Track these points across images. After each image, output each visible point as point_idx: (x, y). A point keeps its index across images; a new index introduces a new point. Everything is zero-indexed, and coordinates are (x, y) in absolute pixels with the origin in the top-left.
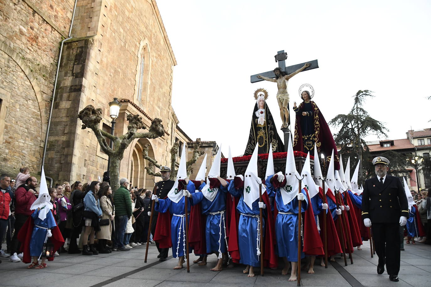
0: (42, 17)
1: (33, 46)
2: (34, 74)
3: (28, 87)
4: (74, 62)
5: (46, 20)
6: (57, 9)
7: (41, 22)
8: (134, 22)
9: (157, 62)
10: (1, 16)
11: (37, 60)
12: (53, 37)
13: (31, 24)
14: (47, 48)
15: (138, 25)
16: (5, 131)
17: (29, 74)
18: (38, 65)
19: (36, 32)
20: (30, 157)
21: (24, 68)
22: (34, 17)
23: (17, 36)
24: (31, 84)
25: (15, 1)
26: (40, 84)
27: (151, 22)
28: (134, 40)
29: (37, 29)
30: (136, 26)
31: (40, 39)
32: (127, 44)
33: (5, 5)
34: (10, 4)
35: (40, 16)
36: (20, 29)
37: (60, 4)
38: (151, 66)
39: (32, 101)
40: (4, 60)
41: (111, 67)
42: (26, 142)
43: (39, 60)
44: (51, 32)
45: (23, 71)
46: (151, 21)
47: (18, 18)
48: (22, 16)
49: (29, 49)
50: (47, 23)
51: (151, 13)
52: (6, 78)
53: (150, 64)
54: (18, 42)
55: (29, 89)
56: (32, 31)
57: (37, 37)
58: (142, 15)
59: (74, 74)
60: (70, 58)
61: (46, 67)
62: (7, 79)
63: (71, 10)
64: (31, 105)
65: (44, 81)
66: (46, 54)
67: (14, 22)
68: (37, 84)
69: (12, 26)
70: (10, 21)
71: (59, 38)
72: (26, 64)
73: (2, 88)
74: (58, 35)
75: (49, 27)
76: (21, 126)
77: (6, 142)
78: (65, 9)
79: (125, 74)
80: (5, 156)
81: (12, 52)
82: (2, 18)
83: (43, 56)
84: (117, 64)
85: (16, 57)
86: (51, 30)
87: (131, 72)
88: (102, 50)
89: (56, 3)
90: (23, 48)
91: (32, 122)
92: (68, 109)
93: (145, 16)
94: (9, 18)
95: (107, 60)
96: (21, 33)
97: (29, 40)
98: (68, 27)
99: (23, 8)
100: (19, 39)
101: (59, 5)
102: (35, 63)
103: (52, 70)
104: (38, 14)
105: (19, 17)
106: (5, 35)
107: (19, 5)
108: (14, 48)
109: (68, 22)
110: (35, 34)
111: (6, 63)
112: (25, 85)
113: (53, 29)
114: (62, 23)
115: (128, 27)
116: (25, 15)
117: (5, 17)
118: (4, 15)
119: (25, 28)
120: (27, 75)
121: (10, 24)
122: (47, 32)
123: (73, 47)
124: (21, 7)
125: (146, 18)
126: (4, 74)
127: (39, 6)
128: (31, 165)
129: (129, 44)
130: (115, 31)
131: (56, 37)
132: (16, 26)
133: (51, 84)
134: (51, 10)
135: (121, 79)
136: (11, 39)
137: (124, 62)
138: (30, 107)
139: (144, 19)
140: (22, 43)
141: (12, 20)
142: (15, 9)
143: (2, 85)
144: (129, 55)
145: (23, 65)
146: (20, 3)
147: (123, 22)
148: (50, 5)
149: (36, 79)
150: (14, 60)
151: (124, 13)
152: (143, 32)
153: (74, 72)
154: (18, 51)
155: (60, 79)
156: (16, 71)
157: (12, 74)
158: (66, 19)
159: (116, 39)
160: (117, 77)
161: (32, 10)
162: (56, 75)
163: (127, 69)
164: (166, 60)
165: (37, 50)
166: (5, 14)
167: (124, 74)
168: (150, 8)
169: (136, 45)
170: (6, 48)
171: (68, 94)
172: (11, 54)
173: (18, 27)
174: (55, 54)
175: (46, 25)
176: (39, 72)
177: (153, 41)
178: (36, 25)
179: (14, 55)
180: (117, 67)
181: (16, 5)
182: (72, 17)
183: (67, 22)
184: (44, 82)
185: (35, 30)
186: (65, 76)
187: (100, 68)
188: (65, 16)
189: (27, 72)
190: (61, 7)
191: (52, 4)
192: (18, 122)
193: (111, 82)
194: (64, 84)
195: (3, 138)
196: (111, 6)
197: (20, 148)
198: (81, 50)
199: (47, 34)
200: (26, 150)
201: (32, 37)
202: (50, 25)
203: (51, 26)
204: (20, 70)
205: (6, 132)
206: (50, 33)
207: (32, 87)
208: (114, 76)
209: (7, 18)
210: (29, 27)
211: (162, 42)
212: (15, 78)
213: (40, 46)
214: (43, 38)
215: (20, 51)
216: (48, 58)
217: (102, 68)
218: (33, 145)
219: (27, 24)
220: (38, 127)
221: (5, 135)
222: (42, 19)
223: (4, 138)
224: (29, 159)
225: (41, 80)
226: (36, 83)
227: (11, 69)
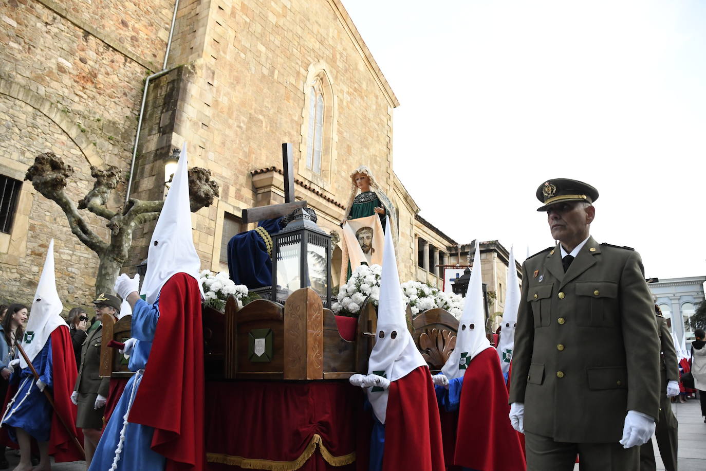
0: (103, 41)
1: (87, 89)
2: (89, 135)
3: (77, 159)
4: (161, 109)
5: (112, 45)
6: (136, 26)
7: (101, 50)
8: (291, 34)
9: (351, 102)
10: (20, 44)
11: (95, 113)
12: (128, 73)
13: (82, 54)
14: (117, 91)
15: (300, 37)
16: (30, 235)
17: (78, 136)
18: (99, 120)
19: (92, 67)
20: (84, 278)
21: (67, 128)
22: (87, 41)
23: (51, 75)
24: (83, 153)
25: (48, 19)
26: (104, 152)
27: (332, 32)
28: (293, 64)
29: (93, 61)
30: (297, 39)
31: (100, 77)
32: (276, 72)
33: (27, 26)
34: (36, 24)
35: (100, 40)
36: (58, 64)
37: (142, 18)
38: (338, 109)
39: (87, 182)
40: (25, 116)
41: (240, 112)
42: (75, 253)
43: (101, 113)
44: (124, 65)
45: (64, 131)
46: (331, 30)
47: (55, 46)
48: (62, 42)
49: (77, 95)
50: (114, 49)
51: (331, 16)
52: (29, 146)
53: (336, 106)
54: (54, 84)
55: (78, 163)
56: (82, 64)
57: (95, 74)
58: (309, 20)
59: (162, 129)
60: (157, 103)
61: (114, 123)
62: (31, 147)
63: (167, 26)
64: (85, 188)
65: (111, 147)
66: (115, 102)
67: (45, 52)
68: (95, 153)
69: (43, 59)
70: (38, 51)
71: (142, 74)
72: (70, 121)
73: (21, 162)
74: (138, 69)
75: (119, 58)
76: (63, 226)
77: (33, 253)
78: (152, 26)
79: (276, 123)
80: (32, 277)
81: (40, 102)
82: (21, 48)
83: (109, 106)
84: (253, 107)
85: (50, 109)
86: (124, 61)
87: (288, 120)
88: (215, 83)
89: (132, 16)
90: (66, 94)
91: (87, 218)
92: (150, 190)
93: (317, 23)
94: (34, 47)
95: (230, 100)
96: (61, 69)
97: (78, 80)
98: (160, 54)
99: (63, 29)
100: (55, 79)
101: (140, 20)
102: (92, 119)
103: (129, 127)
104: (95, 37)
105: (55, 44)
106: (28, 74)
107: (55, 25)
108: (46, 95)
109: (162, 46)
110: (91, 70)
111: (30, 120)
112: (70, 155)
113: (129, 60)
114: (148, 48)
115: (277, 43)
116: (68, 40)
117: (27, 47)
118: (25, 43)
119: (68, 60)
120: (73, 139)
121: (38, 57)
122: (115, 65)
123: (162, 84)
124: (58, 28)
125: (320, 25)
126: (25, 139)
127: (97, 24)
128: (87, 293)
129: (282, 70)
130: (244, 50)
131: (135, 72)
132: (50, 59)
133: (126, 152)
134: (124, 28)
135: (266, 132)
136: (41, 80)
137: (272, 102)
138: (82, 193)
139: (315, 28)
140: (63, 85)
141: (42, 50)
142: (46, 32)
143: (22, 158)
144: (282, 91)
145: (65, 121)
146: (56, 21)
147: (264, 33)
148: (120, 21)
149: (92, 144)
150: (45, 115)
151: (264, 18)
152: (313, 50)
153: (161, 126)
154: (54, 100)
155: (142, 142)
156: (50, 132)
157: (42, 138)
158: (157, 42)
159: (248, 63)
160: (254, 129)
161: (82, 31)
162: (136, 136)
163: (279, 115)
164: (374, 99)
165: (94, 96)
166: (27, 41)
167: (272, 122)
168: (328, 8)
169: (298, 73)
170: (27, 96)
171: (151, 165)
172: (39, 105)
173: (53, 61)
174: (135, 101)
175: (113, 53)
176: (100, 132)
177: (340, 64)
178: (91, 54)
179: (44, 105)
180: (255, 112)
181: (49, 24)
182: (169, 37)
183: (159, 46)
184: (111, 149)
185: (90, 62)
186: (149, 135)
187: (214, 114)
188: (154, 37)
189: (74, 133)
190: (144, 21)
191: (124, 19)
192: (58, 219)
193: (242, 139)
194: (147, 148)
195: (26, 246)
196: (233, 7)
197: (63, 263)
198: (172, 86)
199: (116, 68)
200: (75, 266)
201: (84, 74)
202: (121, 53)
203: (123, 54)
204: (60, 131)
205: (32, 237)
206: (122, 66)
207: (86, 158)
208: (248, 128)
209: (31, 47)
210: (78, 59)
211: (362, 66)
212: (48, 144)
213: (101, 89)
214: (106, 76)
215: (60, 99)
216: (119, 108)
217: (218, 115)
218: (90, 257)
219: (72, 53)
220: (100, 226)
221: (30, 242)
222: (103, 44)
223: (28, 247)
224: (83, 283)
225: (104, 146)
226: (93, 151)
227: (40, 130)
